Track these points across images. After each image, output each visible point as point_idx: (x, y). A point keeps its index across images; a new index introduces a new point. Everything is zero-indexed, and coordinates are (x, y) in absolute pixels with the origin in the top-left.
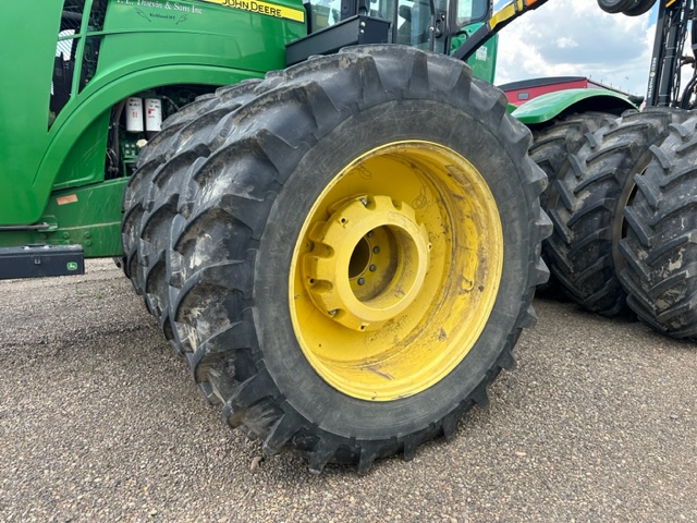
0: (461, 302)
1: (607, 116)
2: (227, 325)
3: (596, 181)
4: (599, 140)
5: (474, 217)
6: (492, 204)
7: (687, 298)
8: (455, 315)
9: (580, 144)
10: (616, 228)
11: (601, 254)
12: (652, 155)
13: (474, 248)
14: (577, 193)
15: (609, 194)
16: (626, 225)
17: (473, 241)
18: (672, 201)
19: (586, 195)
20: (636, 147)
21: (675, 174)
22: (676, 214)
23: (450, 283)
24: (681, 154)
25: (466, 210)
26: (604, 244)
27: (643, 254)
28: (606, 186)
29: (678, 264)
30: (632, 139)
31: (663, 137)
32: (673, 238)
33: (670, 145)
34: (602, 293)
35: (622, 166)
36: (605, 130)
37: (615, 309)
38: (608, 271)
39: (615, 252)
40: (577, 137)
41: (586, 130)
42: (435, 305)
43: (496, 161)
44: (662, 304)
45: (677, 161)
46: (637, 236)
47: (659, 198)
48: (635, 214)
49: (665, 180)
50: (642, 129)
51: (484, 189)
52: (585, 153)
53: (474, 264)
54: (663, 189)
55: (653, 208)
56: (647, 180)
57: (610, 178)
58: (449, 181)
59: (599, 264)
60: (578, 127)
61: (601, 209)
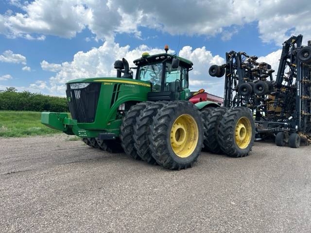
0: (191, 143)
1: (213, 108)
2: (164, 141)
3: (212, 122)
4: (212, 114)
5: (193, 127)
6: (196, 125)
7: (232, 145)
8: (190, 145)
9: (208, 114)
10: (217, 132)
11: (215, 138)
12: (223, 117)
13: (193, 133)
14: (208, 125)
15: (215, 125)
16: (219, 131)
17: (193, 131)
18: (227, 126)
19: (210, 125)
20: (219, 115)
21: (227, 121)
22: (228, 128)
23: (189, 140)
24: (228, 117)
25: (192, 126)
26: (215, 136)
27: (222, 137)
28: (214, 123)
29: (229, 139)
30: (219, 113)
31: (225, 113)
32: (228, 133)
33: (226, 115)
34: (215, 147)
35: (217, 119)
36: (213, 111)
37: (218, 151)
38: (216, 142)
39: (217, 138)
40: (207, 112)
41: (209, 111)
42: (186, 144)
43: (197, 118)
44: (227, 148)
45: (227, 118)
46: (221, 133)
47: (224, 125)
48: (220, 129)
49: (225, 122)
50: (220, 111)
51: (195, 122)
52: (209, 116)
53: (193, 136)
54: (225, 124)
55: (224, 128)
56: (222, 122)
57: (215, 121)
58: (189, 121)
59: (214, 140)
60: (207, 110)
61: (214, 128)
